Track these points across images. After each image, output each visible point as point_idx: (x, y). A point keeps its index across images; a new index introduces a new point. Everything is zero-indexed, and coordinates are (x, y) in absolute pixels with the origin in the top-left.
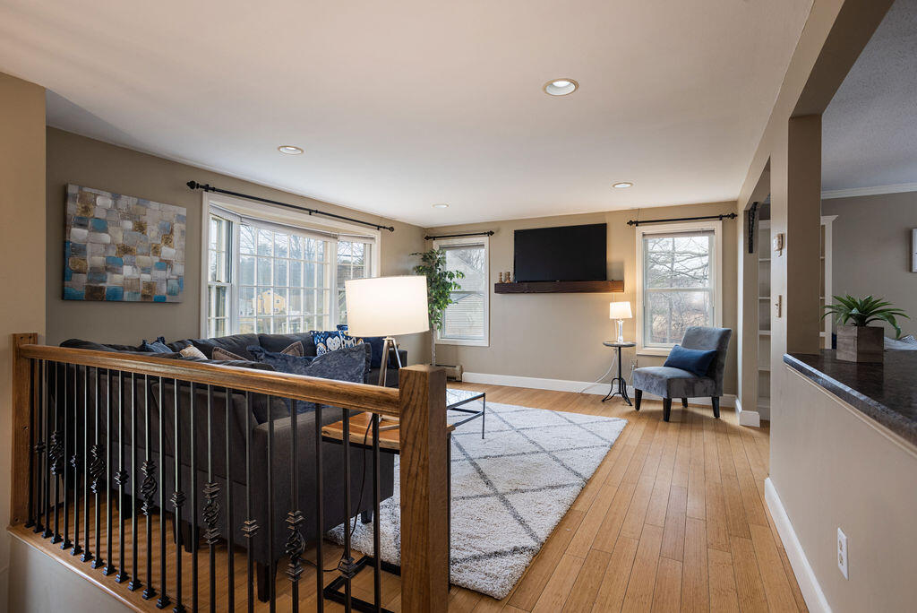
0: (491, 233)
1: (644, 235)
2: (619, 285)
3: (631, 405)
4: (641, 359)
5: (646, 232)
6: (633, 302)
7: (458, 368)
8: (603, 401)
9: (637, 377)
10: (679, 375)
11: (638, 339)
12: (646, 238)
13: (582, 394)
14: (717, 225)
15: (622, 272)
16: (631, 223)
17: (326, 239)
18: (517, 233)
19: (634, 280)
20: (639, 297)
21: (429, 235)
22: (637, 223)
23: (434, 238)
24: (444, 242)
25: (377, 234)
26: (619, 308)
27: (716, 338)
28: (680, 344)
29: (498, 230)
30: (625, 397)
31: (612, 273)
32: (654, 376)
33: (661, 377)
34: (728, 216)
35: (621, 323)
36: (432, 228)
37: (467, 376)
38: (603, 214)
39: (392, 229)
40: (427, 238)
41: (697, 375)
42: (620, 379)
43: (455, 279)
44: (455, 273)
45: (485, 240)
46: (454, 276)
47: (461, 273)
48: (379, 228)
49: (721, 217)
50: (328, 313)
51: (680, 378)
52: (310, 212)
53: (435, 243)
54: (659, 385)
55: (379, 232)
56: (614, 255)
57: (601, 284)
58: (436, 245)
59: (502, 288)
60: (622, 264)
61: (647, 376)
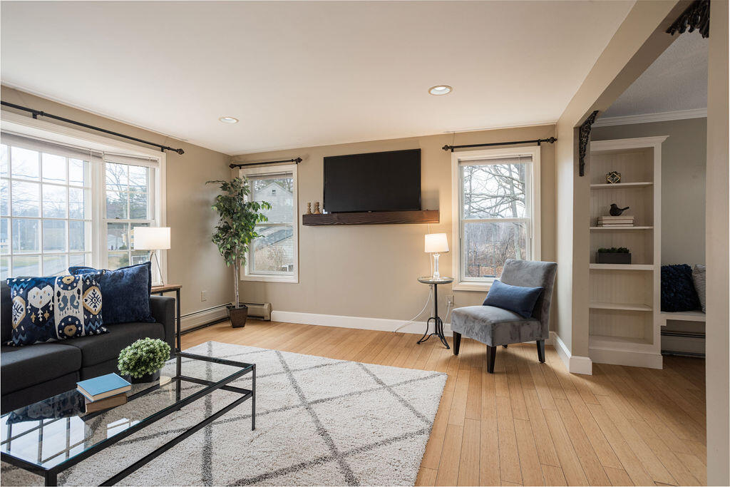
0: (299, 160)
1: (460, 162)
2: (434, 215)
3: (448, 348)
4: (458, 295)
5: (462, 158)
6: (449, 233)
7: (266, 307)
8: (419, 343)
9: (456, 318)
10: (503, 318)
11: (455, 273)
12: (462, 164)
13: (396, 334)
14: (535, 151)
15: (437, 201)
16: (446, 148)
17: (86, 158)
18: (327, 160)
19: (449, 211)
20: (455, 228)
21: (235, 163)
22: (452, 148)
23: (240, 166)
24: (251, 171)
25: (161, 157)
26: (435, 241)
27: (541, 274)
28: (499, 279)
29: (307, 157)
30: (442, 337)
31: (427, 203)
32: (475, 318)
33: (483, 320)
34: (547, 140)
35: (437, 257)
36: (237, 156)
37: (277, 315)
38: (418, 138)
39: (181, 152)
40: (232, 166)
41: (523, 317)
42: (437, 318)
43: (260, 211)
44: (261, 204)
45: (292, 168)
46: (259, 207)
47: (266, 203)
48: (163, 148)
49: (539, 142)
50: (91, 250)
51: (506, 322)
52: (35, 114)
53: (241, 172)
54: (482, 330)
55: (164, 155)
56: (428, 182)
57: (416, 214)
58: (242, 173)
59: (311, 220)
60: (437, 193)
61: (467, 318)
